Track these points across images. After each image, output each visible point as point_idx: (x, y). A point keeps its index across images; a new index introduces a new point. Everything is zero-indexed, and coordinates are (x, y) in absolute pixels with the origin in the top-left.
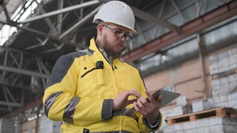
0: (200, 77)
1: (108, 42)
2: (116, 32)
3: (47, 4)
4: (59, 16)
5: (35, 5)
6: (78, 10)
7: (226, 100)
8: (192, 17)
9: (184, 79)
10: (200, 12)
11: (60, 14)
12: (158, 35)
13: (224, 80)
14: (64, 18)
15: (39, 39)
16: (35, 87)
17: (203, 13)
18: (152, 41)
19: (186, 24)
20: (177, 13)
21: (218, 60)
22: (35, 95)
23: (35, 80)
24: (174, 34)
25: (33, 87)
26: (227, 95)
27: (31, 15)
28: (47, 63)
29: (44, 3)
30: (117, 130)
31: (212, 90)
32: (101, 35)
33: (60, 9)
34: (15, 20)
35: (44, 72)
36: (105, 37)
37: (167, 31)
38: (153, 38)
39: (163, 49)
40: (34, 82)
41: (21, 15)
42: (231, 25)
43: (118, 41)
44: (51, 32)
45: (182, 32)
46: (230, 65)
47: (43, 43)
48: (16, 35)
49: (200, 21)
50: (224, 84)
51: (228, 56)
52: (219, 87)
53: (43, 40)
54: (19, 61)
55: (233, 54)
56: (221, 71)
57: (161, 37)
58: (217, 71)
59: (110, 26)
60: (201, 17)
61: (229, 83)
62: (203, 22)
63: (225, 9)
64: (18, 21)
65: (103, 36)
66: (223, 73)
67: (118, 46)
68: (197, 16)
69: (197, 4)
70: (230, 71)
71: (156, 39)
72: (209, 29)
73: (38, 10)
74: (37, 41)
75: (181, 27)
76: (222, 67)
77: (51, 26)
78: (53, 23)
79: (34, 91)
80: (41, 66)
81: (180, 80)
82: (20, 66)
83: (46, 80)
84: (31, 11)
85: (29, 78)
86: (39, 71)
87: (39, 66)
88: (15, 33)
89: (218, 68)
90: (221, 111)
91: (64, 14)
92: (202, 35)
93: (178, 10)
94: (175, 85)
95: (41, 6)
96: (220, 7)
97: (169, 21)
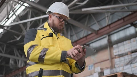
0: (108, 60)
1: (55, 24)
2: (59, 18)
3: (22, 17)
4: (28, 23)
5: (14, 17)
6: (39, 20)
7: (123, 69)
8: (104, 25)
9: (99, 61)
10: (108, 22)
11: (28, 22)
12: (85, 35)
13: (122, 58)
14: (31, 24)
15: (15, 37)
16: (12, 65)
17: (110, 23)
18: (81, 39)
19: (100, 29)
20: (96, 23)
21: (118, 47)
22: (11, 70)
23: (12, 60)
24: (94, 34)
25: (11, 65)
26: (123, 66)
27: (12, 23)
28: (20, 51)
29: (20, 16)
30: (59, 70)
31: (115, 64)
32: (51, 20)
33: (29, 19)
34: (2, 25)
35: (17, 56)
36: (53, 21)
37: (90, 32)
38: (82, 36)
39: (87, 44)
40: (11, 62)
41: (6, 22)
42: (125, 30)
43: (60, 23)
44: (23, 33)
45: (98, 34)
46: (125, 50)
47: (18, 39)
48: (2, 34)
49: (108, 28)
50: (122, 61)
51: (124, 45)
52: (119, 63)
53: (18, 37)
54: (3, 49)
55: (126, 44)
56: (120, 53)
57: (86, 36)
58: (118, 53)
59: (56, 15)
60: (109, 25)
61: (125, 60)
62: (110, 28)
63: (122, 21)
64: (4, 26)
65: (52, 21)
66: (121, 54)
67: (60, 26)
68: (107, 24)
69: (106, 18)
70: (125, 53)
71: (83, 37)
72: (113, 32)
73: (16, 20)
74: (15, 38)
75: (98, 31)
76: (121, 51)
77: (23, 29)
78: (24, 27)
79: (11, 67)
80: (16, 52)
81: (97, 62)
82: (3, 52)
83: (18, 61)
84: (12, 20)
85: (9, 59)
86: (14, 55)
87: (15, 52)
88: (2, 33)
89: (118, 52)
90: (120, 74)
91: (31, 22)
92: (109, 36)
93: (96, 21)
94: (94, 64)
95: (18, 18)
96: (119, 20)
97: (91, 27)
